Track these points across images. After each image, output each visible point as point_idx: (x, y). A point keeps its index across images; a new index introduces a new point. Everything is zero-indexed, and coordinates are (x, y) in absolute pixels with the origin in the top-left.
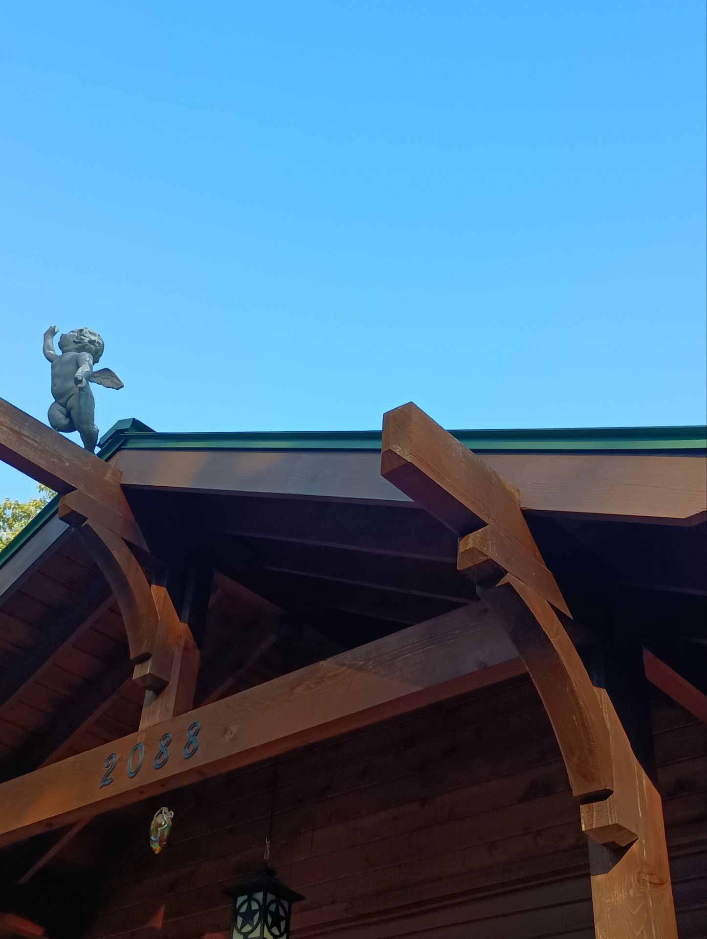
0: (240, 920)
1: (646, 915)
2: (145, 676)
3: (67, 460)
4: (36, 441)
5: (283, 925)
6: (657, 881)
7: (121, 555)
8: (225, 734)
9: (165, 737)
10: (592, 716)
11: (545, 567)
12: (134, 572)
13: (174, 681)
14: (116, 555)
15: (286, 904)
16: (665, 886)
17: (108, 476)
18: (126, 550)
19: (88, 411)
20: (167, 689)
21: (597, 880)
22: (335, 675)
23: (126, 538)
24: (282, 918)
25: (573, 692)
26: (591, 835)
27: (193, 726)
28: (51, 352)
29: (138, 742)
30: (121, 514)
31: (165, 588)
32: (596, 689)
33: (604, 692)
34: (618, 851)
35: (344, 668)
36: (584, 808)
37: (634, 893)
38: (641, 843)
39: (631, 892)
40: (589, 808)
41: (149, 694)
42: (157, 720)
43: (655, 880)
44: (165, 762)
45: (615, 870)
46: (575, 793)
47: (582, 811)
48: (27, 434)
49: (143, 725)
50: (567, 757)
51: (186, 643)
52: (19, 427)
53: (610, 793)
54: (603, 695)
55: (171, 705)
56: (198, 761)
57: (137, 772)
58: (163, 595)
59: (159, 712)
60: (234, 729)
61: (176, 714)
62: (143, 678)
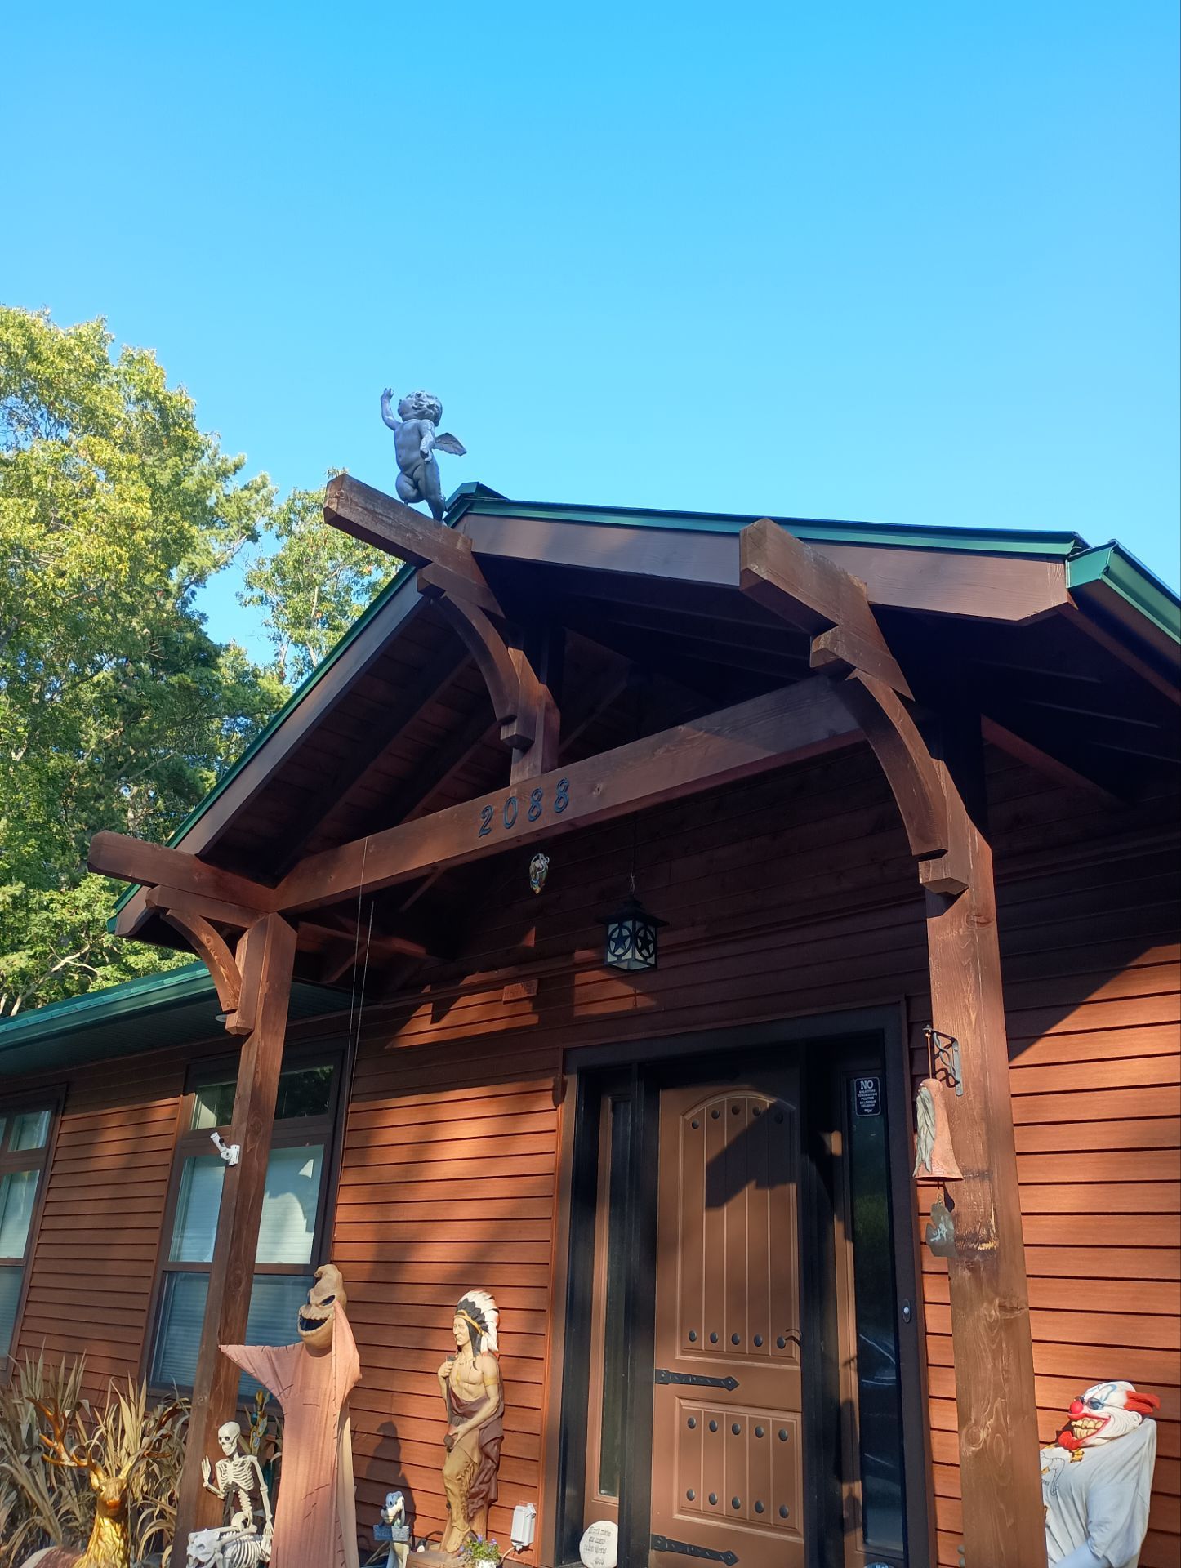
0: (613, 945)
1: (972, 949)
2: (511, 737)
3: (420, 533)
4: (390, 518)
5: (651, 947)
6: (984, 921)
7: (479, 623)
8: (593, 790)
9: (536, 792)
10: (931, 788)
11: (890, 656)
12: (491, 638)
13: (539, 740)
14: (474, 624)
15: (653, 930)
16: (991, 924)
17: (459, 546)
18: (484, 618)
19: (435, 481)
20: (533, 747)
21: (932, 922)
22: (693, 739)
23: (482, 606)
24: (650, 942)
25: (914, 768)
26: (927, 887)
27: (561, 783)
28: (390, 418)
29: (511, 796)
30: (475, 583)
31: (522, 652)
32: (934, 761)
33: (942, 764)
34: (950, 899)
35: (701, 733)
36: (922, 865)
37: (964, 932)
38: (971, 892)
39: (961, 931)
40: (927, 864)
41: (516, 752)
42: (527, 776)
43: (982, 920)
44: (539, 814)
45: (948, 914)
46: (914, 853)
47: (920, 867)
48: (381, 512)
49: (513, 781)
50: (907, 822)
51: (547, 704)
52: (373, 505)
53: (945, 852)
54: (941, 767)
55: (539, 763)
56: (570, 814)
57: (512, 823)
58: (521, 657)
59: (528, 768)
60: (601, 786)
61: (544, 771)
62: (510, 739)
